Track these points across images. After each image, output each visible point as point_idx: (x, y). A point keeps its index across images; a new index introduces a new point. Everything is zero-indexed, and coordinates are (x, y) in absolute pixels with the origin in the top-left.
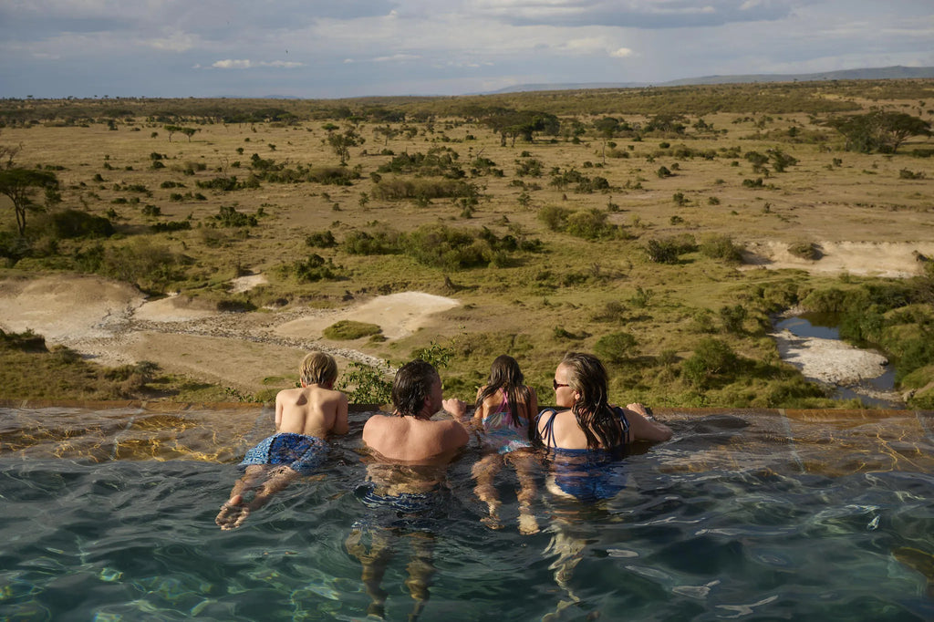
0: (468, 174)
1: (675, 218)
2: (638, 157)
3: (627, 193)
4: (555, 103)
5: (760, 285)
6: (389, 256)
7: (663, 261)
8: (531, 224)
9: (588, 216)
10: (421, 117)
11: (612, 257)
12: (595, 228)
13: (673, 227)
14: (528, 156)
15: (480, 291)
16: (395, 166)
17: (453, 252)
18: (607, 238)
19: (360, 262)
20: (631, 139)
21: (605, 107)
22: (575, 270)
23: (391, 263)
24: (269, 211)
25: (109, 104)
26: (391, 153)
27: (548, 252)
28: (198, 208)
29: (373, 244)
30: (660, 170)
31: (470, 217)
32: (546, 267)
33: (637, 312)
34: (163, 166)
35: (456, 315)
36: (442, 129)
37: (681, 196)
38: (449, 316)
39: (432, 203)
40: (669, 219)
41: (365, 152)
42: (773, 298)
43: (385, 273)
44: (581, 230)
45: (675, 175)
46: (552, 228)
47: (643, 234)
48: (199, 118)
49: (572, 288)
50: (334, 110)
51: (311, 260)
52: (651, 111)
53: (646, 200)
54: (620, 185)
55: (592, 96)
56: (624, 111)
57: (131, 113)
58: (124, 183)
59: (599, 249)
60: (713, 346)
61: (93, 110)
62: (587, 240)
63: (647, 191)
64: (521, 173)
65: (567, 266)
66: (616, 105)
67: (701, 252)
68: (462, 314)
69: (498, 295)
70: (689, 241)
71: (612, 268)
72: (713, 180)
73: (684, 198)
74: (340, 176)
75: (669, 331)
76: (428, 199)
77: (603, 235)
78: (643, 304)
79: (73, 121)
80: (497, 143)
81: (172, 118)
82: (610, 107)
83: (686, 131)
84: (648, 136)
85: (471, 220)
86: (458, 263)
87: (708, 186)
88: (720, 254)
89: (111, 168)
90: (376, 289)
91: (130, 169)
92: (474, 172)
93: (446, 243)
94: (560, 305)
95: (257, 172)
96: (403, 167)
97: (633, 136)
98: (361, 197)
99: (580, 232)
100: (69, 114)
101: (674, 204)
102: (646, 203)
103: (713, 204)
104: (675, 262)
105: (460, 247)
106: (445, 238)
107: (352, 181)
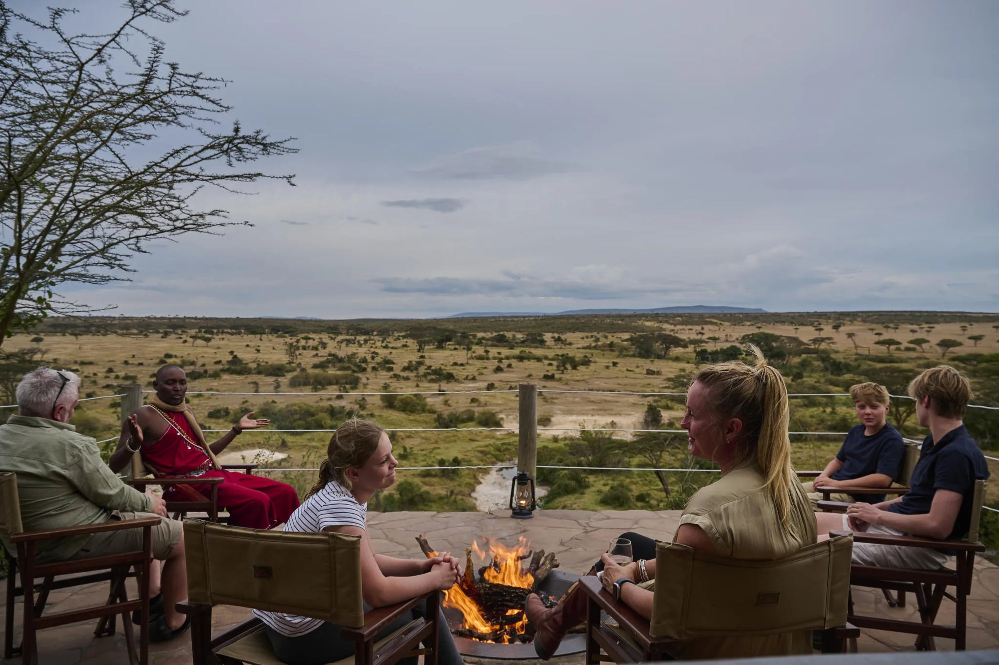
0: (369, 369)
2: (495, 359)
7: (447, 428)
14: (424, 358)
16: (324, 364)
21: (505, 328)
26: (334, 355)
30: (497, 368)
41: (317, 354)
45: (505, 371)
46: (390, 406)
54: (463, 377)
55: (499, 321)
56: (517, 330)
57: (185, 327)
63: (479, 381)
64: (404, 369)
66: (512, 326)
67: (476, 422)
73: (495, 386)
79: (142, 332)
80: (417, 349)
82: (508, 327)
84: (521, 346)
87: (521, 378)
88: (487, 423)
93: (298, 416)
96: (330, 365)
100: (141, 327)
106: (299, 412)
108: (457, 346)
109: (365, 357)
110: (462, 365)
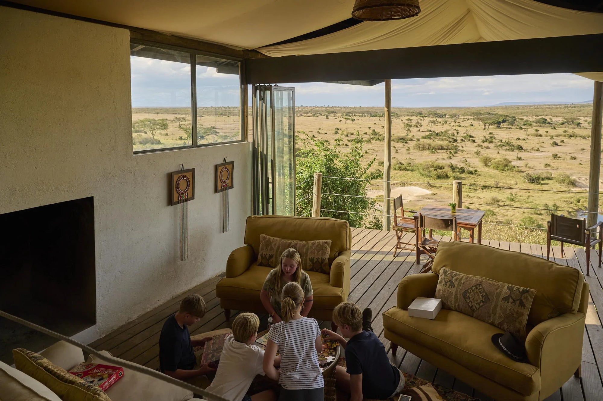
0: (459, 141)
1: (546, 164)
2: (547, 136)
3: (531, 152)
4: (518, 111)
5: (579, 197)
6: (409, 172)
7: (533, 183)
8: (476, 163)
9: (501, 161)
10: (452, 116)
11: (509, 179)
12: (505, 166)
13: (545, 168)
14: (492, 134)
15: (442, 188)
16: (429, 136)
17: (435, 172)
18: (509, 171)
19: (397, 173)
20: (551, 128)
21: (543, 113)
22: (487, 184)
23: (409, 175)
24: (370, 152)
25: (329, 109)
26: (431, 131)
27: (480, 175)
28: (344, 149)
29: (403, 167)
30: (553, 143)
31: (451, 159)
32: (475, 181)
33: (508, 203)
34: (338, 133)
35: (427, 197)
36: (460, 121)
37: (556, 155)
38: (424, 197)
39: (437, 152)
40: (544, 165)
41: (420, 130)
42: (584, 203)
43: (405, 179)
44: (498, 167)
45: (561, 145)
46: (486, 166)
47: (528, 170)
48: (361, 115)
49: (484, 191)
50: (416, 113)
51: (376, 171)
52: (568, 115)
53: (538, 156)
54: (529, 148)
55: (538, 108)
56: (553, 115)
57: (336, 112)
58: (322, 139)
59: (504, 175)
60: (528, 219)
61: (322, 111)
62: (499, 171)
63: (542, 152)
64: (483, 142)
65: (485, 181)
66: (549, 112)
67: (554, 180)
68: (429, 197)
69: (449, 191)
70: (549, 175)
71: (506, 184)
72: (580, 149)
73: (558, 156)
74: (404, 139)
75: (518, 212)
76: (435, 150)
77: (508, 170)
78: (512, 200)
79: (314, 115)
80: (482, 128)
81: (351, 114)
82: (545, 113)
83: (582, 125)
84: (561, 127)
85: (451, 160)
86: (436, 176)
87: (575, 151)
88: (563, 181)
89: (319, 133)
90: (399, 184)
91: (326, 133)
92: (462, 140)
93: (432, 168)
94: (474, 197)
95: (372, 136)
96: (432, 137)
97: (552, 127)
98: (407, 148)
99: (497, 168)
100: (313, 112)
101: (551, 158)
102: (538, 157)
103: (572, 159)
104: (539, 183)
105: (438, 170)
106: (433, 166)
107: (408, 142)
108: (511, 126)
109: (453, 133)
110: (524, 140)
